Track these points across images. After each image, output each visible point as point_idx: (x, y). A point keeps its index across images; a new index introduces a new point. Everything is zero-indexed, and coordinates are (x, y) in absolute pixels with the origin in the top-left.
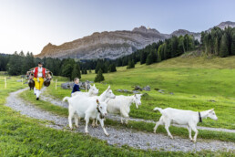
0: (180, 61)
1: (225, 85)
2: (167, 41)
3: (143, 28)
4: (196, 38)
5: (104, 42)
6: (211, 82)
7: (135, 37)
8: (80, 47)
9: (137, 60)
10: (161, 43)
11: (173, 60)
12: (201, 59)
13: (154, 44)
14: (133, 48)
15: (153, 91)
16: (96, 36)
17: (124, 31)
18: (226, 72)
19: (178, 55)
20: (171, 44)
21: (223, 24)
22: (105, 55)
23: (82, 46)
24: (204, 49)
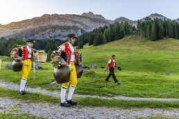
0: (121, 43)
1: (155, 62)
2: (111, 26)
3: (91, 13)
4: (133, 25)
5: (54, 24)
6: (145, 61)
7: (84, 21)
8: (29, 27)
9: (85, 42)
10: (106, 27)
11: (116, 42)
12: (138, 42)
13: (100, 28)
14: (82, 31)
15: (99, 69)
16: (46, 17)
17: (74, 15)
18: (155, 52)
19: (120, 38)
20: (114, 28)
21: (153, 15)
22: (55, 36)
23: (31, 27)
24: (139, 34)
